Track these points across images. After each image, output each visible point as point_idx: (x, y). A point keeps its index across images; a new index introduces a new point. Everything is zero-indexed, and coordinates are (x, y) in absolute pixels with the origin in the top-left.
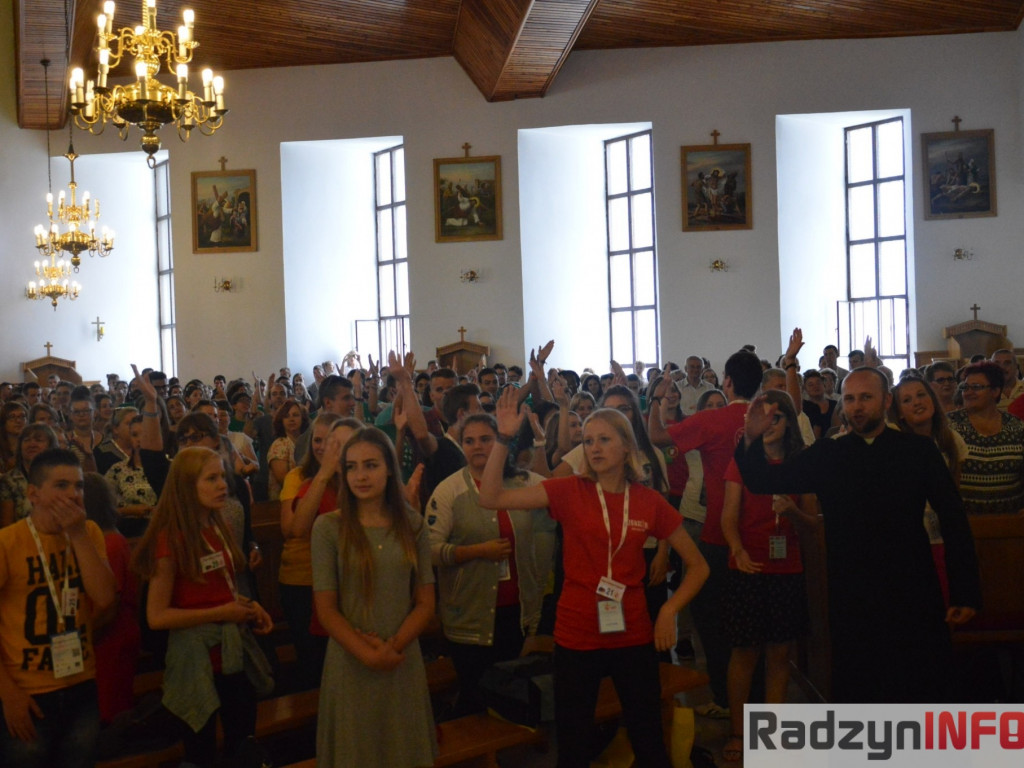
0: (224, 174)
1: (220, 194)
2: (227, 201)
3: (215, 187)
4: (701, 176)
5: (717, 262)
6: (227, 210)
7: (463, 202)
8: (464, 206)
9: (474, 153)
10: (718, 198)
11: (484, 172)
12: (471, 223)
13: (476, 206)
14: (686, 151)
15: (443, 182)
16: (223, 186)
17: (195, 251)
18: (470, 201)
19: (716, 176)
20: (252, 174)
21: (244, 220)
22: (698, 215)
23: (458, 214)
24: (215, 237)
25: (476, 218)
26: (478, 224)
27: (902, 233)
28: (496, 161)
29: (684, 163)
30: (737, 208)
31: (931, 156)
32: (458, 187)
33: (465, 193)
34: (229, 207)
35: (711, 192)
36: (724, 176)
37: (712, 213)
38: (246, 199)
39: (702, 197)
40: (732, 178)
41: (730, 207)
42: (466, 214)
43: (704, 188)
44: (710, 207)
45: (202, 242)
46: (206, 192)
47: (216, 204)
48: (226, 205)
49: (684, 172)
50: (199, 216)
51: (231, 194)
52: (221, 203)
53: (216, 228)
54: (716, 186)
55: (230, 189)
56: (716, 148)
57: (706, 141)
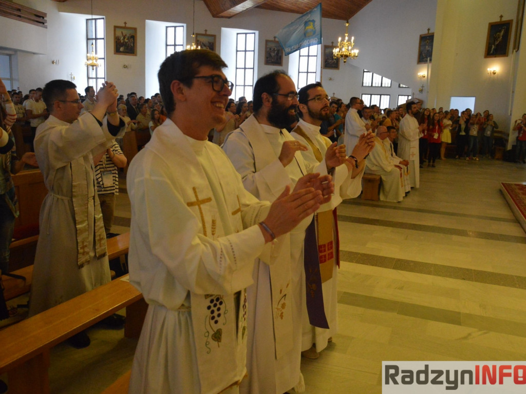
0: (125, 28)
1: (124, 34)
2: (126, 37)
3: (122, 32)
4: (270, 49)
6: (126, 40)
9: (208, 33)
10: (274, 56)
11: (211, 39)
14: (267, 41)
15: (198, 41)
16: (125, 32)
17: (115, 54)
19: (274, 49)
20: (135, 29)
21: (132, 45)
22: (269, 60)
24: (122, 49)
27: (315, 71)
28: (214, 36)
29: (266, 44)
30: (279, 60)
31: (326, 51)
32: (203, 43)
33: (205, 45)
34: (128, 39)
35: (273, 54)
36: (276, 50)
37: (273, 60)
38: (133, 37)
39: (270, 56)
40: (278, 51)
41: (277, 59)
43: (271, 53)
44: (272, 58)
45: (117, 51)
46: (119, 33)
47: (122, 38)
49: (266, 48)
50: (116, 42)
51: (128, 35)
52: (124, 38)
53: (122, 46)
54: (274, 53)
55: (127, 33)
56: (274, 41)
57: (273, 39)
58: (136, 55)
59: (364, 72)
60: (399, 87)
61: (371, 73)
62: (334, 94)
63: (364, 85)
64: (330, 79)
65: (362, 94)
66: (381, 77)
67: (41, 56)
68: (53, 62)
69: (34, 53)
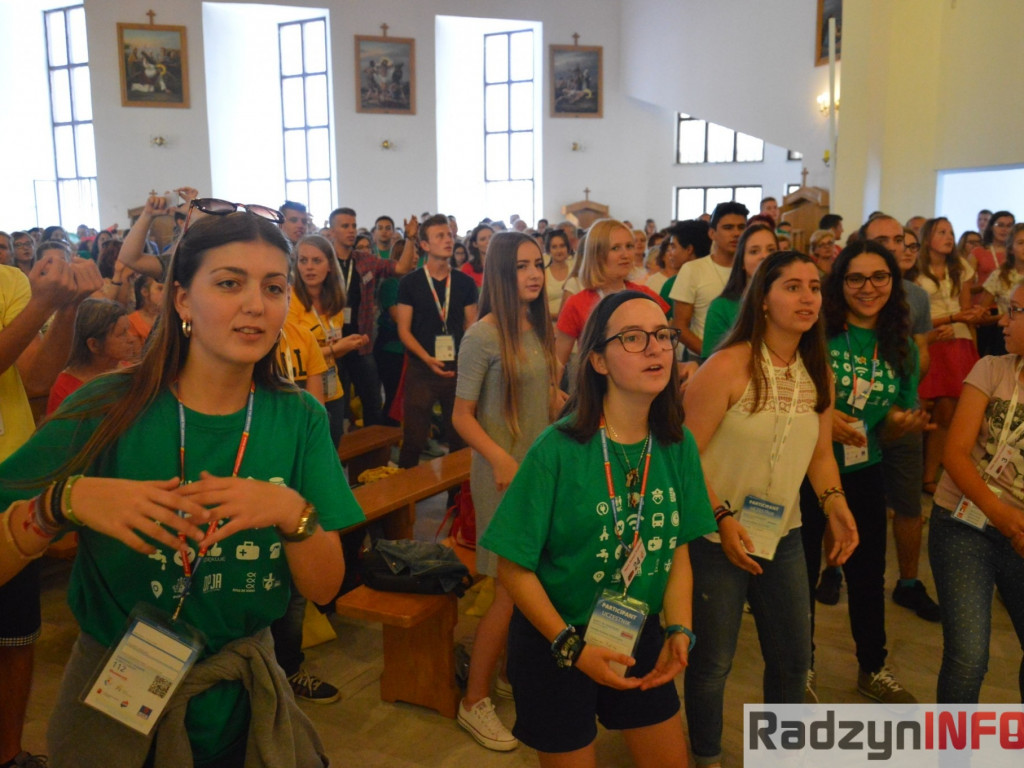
4: (372, 64)
5: (386, 142)
7: (149, 68)
8: (150, 72)
9: (159, 21)
10: (387, 84)
11: (170, 41)
12: (158, 90)
13: (162, 73)
14: (360, 40)
15: (127, 47)
18: (156, 68)
19: (385, 65)
22: (370, 98)
23: (143, 80)
25: (163, 86)
26: (164, 91)
27: (531, 127)
28: (180, 31)
29: (358, 49)
30: (403, 96)
32: (143, 53)
33: (150, 60)
35: (381, 79)
36: (392, 66)
37: (382, 98)
39: (373, 83)
40: (399, 68)
41: (397, 94)
42: (153, 81)
43: (375, 75)
44: (380, 92)
49: (358, 60)
54: (385, 74)
56: (384, 40)
57: (378, 32)
59: (680, 120)
60: (790, 157)
61: (702, 123)
62: (587, 191)
63: (683, 160)
64: (575, 148)
65: (678, 189)
66: (731, 132)
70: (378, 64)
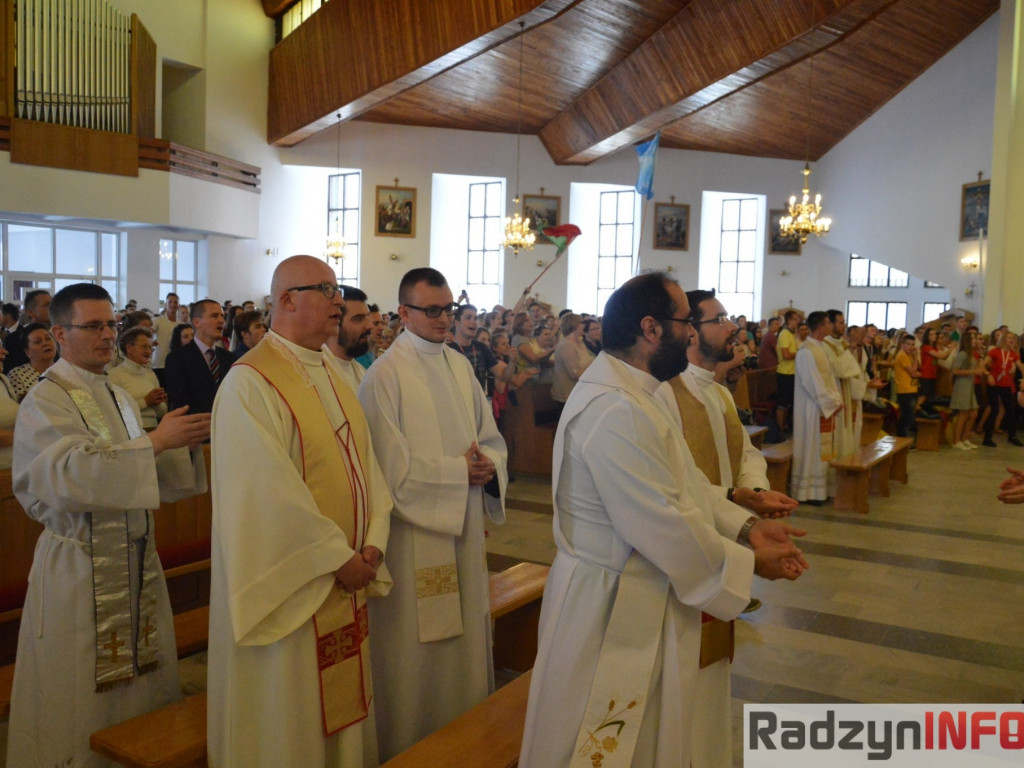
0: (396, 189)
1: (394, 201)
2: (398, 206)
3: (390, 198)
4: (664, 220)
5: (670, 267)
6: (397, 211)
7: (538, 220)
9: (546, 193)
10: (672, 232)
11: (551, 205)
14: (658, 206)
15: (527, 208)
16: (395, 195)
17: (376, 235)
19: (671, 221)
20: (413, 191)
21: (408, 218)
22: (662, 241)
23: (535, 227)
24: (389, 226)
27: (753, 259)
28: (557, 199)
29: (656, 211)
30: (681, 239)
31: (772, 221)
32: (536, 212)
33: (540, 216)
34: (400, 209)
35: (669, 229)
36: (676, 221)
37: (669, 240)
38: (409, 205)
39: (664, 232)
40: (680, 223)
41: (677, 238)
43: (665, 226)
44: (668, 237)
45: (381, 230)
46: (385, 198)
47: (390, 207)
48: (397, 208)
49: (656, 217)
50: (380, 213)
51: (401, 201)
52: (394, 206)
53: (389, 221)
54: (671, 226)
55: (400, 198)
56: (672, 205)
57: (668, 201)
58: (414, 237)
59: (852, 258)
60: (926, 285)
61: (867, 261)
62: (792, 302)
63: (853, 283)
64: (784, 274)
65: (849, 302)
66: (886, 268)
67: (247, 241)
68: (268, 253)
69: (236, 238)
70: (667, 220)
